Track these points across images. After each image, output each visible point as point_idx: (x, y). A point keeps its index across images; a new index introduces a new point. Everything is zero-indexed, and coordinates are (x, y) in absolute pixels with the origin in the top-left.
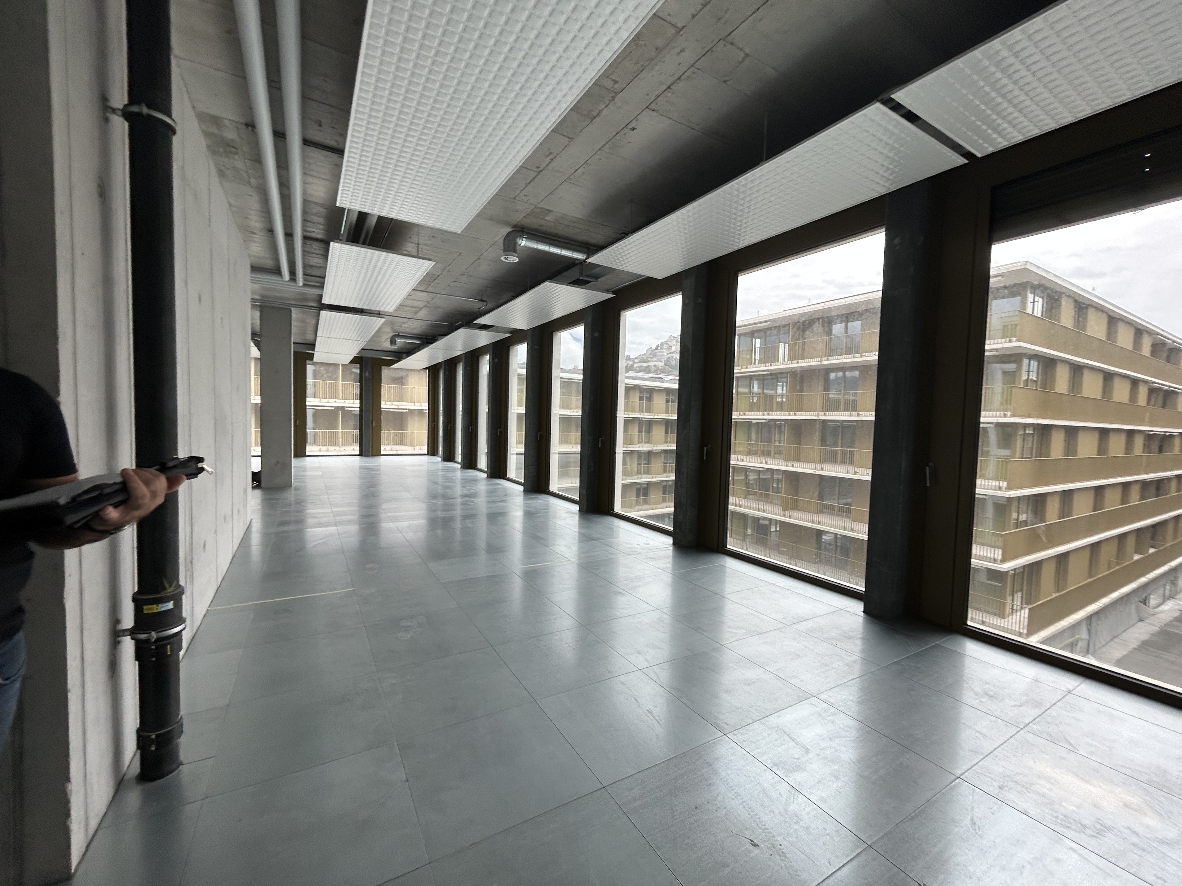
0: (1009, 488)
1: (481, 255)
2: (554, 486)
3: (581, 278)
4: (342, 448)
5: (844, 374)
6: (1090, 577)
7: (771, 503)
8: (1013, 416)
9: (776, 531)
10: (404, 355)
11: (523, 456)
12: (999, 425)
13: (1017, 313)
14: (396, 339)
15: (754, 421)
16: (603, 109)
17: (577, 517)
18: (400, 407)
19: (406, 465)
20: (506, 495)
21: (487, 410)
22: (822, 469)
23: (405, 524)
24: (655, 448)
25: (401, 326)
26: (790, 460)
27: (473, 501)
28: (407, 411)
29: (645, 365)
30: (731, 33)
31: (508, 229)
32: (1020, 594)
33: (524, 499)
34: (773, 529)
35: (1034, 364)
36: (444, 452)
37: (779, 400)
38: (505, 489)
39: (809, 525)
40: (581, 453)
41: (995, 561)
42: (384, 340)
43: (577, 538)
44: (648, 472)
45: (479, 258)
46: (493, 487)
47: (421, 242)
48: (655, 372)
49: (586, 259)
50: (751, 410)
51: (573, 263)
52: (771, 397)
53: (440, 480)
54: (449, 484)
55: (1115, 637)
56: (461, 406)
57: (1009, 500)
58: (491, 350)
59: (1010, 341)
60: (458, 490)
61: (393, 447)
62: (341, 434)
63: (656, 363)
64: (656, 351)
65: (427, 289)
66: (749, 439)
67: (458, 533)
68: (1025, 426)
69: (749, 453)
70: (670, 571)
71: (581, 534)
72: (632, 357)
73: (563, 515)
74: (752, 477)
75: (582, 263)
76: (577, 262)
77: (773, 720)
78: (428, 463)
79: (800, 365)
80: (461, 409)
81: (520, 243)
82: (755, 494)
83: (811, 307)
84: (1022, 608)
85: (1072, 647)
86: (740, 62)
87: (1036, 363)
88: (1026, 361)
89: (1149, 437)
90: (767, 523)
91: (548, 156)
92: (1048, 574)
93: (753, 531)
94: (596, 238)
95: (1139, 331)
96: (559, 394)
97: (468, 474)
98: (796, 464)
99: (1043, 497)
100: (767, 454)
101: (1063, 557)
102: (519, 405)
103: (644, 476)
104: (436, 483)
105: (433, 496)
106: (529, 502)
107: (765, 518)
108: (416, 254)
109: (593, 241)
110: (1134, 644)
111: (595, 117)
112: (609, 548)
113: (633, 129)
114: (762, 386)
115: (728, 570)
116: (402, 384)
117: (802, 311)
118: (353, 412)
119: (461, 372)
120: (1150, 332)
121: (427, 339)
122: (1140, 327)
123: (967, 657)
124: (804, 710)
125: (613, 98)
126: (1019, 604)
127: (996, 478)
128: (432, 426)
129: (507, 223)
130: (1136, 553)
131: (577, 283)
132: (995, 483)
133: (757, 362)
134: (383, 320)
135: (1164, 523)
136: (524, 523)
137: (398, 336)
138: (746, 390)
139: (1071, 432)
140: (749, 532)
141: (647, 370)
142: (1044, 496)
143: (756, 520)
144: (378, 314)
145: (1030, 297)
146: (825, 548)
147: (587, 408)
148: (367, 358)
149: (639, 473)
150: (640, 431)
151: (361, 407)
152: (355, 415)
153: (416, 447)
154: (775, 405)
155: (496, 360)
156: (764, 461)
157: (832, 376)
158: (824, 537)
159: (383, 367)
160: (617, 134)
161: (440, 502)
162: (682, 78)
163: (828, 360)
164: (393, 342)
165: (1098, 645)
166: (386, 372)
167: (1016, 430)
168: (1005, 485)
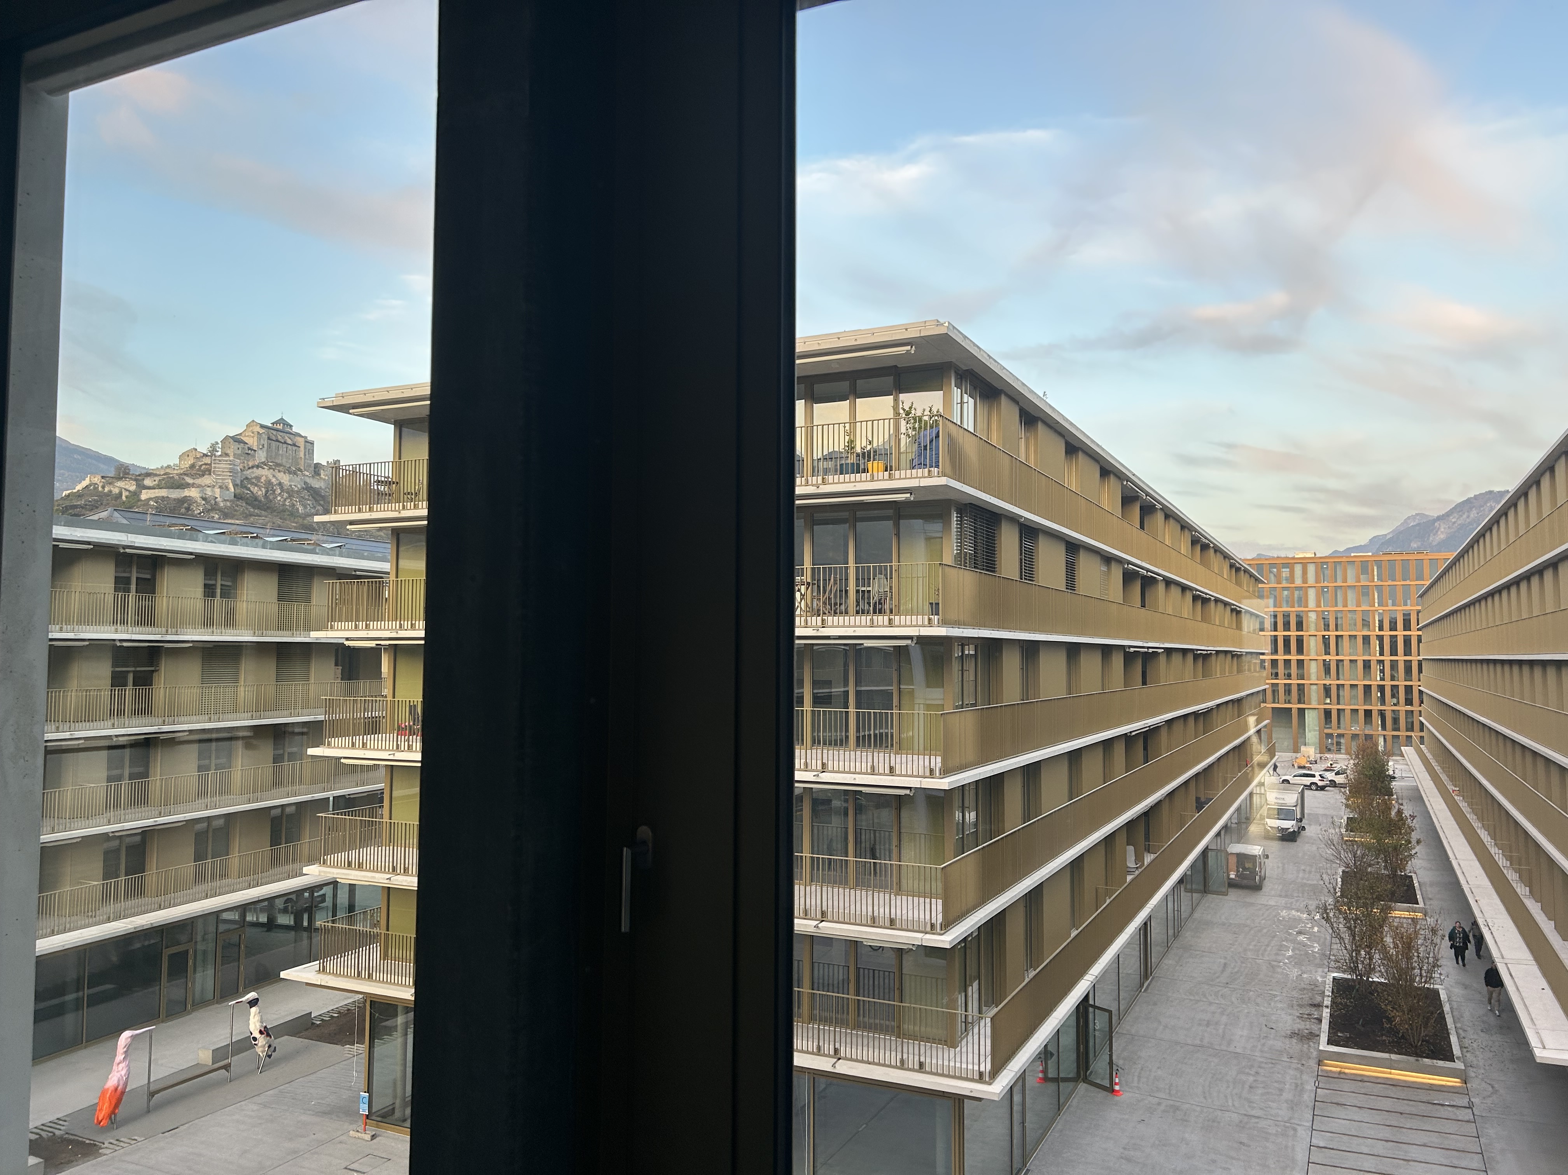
0: (946, 771)
6: (1073, 928)
8: (942, 622)
12: (922, 641)
35: (966, 519)
41: (933, 928)
57: (948, 793)
59: (930, 475)
68: (964, 641)
84: (981, 1018)
87: (971, 521)
88: (954, 514)
89: (1128, 655)
95: (1106, 472)
99: (999, 781)
101: (1034, 898)
120: (1119, 474)
122: (1108, 466)
126: (976, 1007)
142: (1002, 776)
145: (955, 393)
167: (950, 651)
168: (939, 765)
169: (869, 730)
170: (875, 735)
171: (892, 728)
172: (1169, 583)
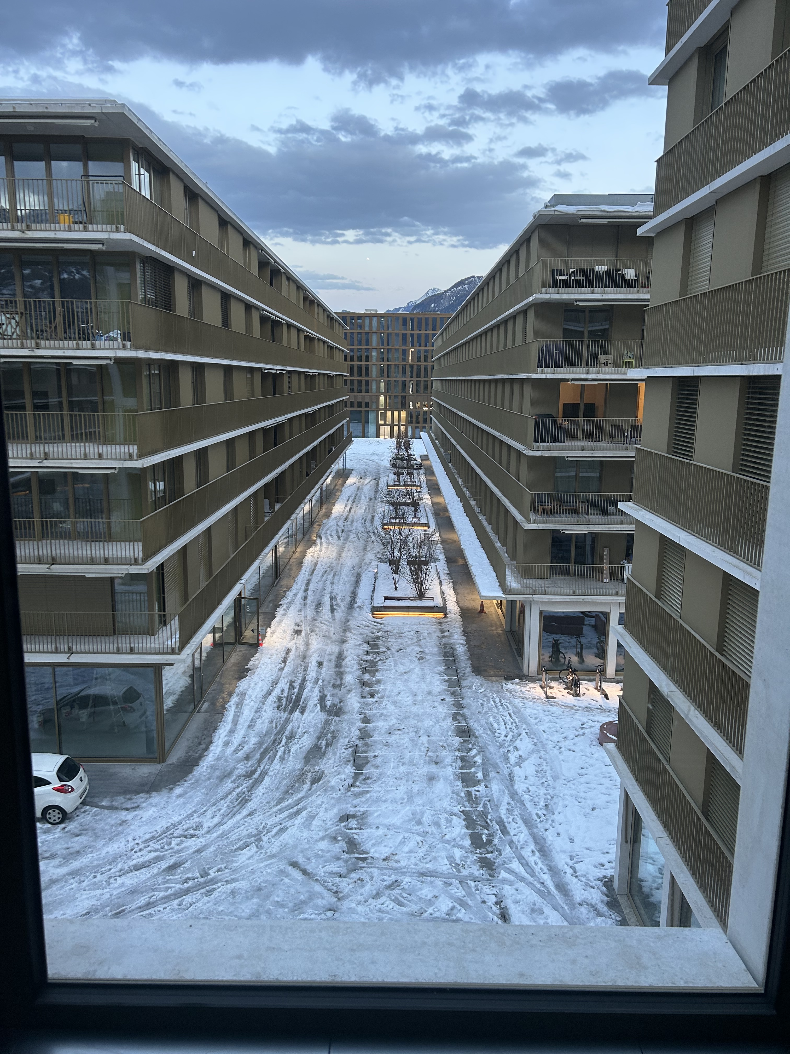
0: (141, 456)
8: (134, 347)
12: (119, 361)
13: (121, 188)
41: (136, 562)
57: (143, 470)
59: (118, 230)
68: (150, 362)
88: (139, 265)
89: (265, 376)
95: (247, 243)
99: (178, 461)
101: (206, 536)
120: (256, 245)
127: (127, 442)
132: (123, 449)
139: (199, 371)
145: (134, 166)
167: (140, 371)
168: (136, 451)
169: (81, 429)
170: (86, 433)
171: (99, 428)
172: (289, 325)
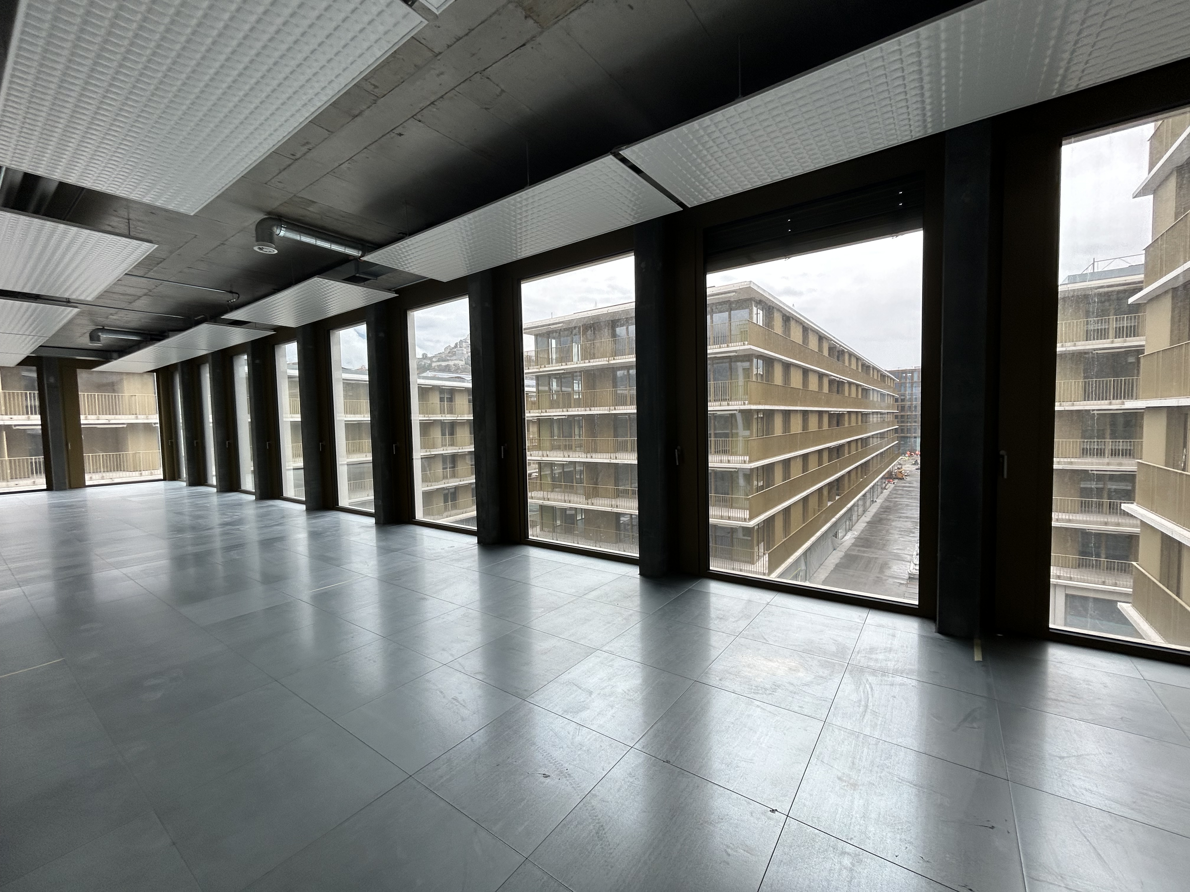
0: (750, 461)
1: (226, 240)
2: (344, 501)
3: (357, 275)
4: (12, 483)
5: (628, 372)
6: (804, 522)
7: (576, 494)
8: (749, 403)
9: (582, 518)
10: (115, 355)
11: (302, 471)
12: (741, 411)
13: (747, 322)
14: (100, 334)
15: (555, 418)
16: (365, 110)
17: (373, 531)
18: (112, 422)
19: (130, 497)
20: (283, 516)
21: (250, 420)
22: (616, 458)
23: (136, 569)
24: (460, 451)
25: (107, 318)
26: (588, 452)
27: (238, 529)
28: (125, 426)
29: (444, 364)
30: (486, 69)
31: (262, 216)
32: (762, 544)
33: (308, 519)
34: (579, 518)
35: (760, 362)
36: (189, 474)
37: (576, 397)
38: (282, 510)
39: (609, 509)
40: (373, 462)
41: (745, 520)
42: (78, 335)
43: (375, 552)
44: (454, 476)
45: (223, 244)
46: (265, 510)
47: (132, 216)
48: (456, 371)
49: (362, 256)
50: (552, 407)
51: (346, 259)
52: (569, 395)
53: (186, 509)
54: (202, 512)
55: (821, 565)
56: (211, 416)
57: (752, 470)
58: (249, 350)
59: (744, 344)
60: (215, 519)
61: (104, 474)
62: (8, 463)
63: (456, 362)
64: (455, 350)
65: (146, 273)
66: (552, 436)
67: (220, 567)
68: (758, 411)
69: (553, 448)
70: (477, 569)
71: (379, 548)
72: (429, 355)
73: (357, 530)
74: (557, 471)
75: (356, 259)
76: (352, 258)
77: (565, 677)
78: (166, 490)
79: (591, 364)
80: (211, 420)
81: (278, 232)
82: (560, 486)
83: (597, 311)
84: (764, 554)
85: (796, 577)
86: (498, 96)
87: (761, 361)
88: (755, 360)
89: (831, 415)
90: (573, 512)
91: (304, 145)
92: (779, 524)
93: (562, 522)
94: (372, 234)
95: (821, 338)
96: (342, 398)
97: (230, 498)
98: (594, 455)
99: (771, 466)
100: (569, 448)
101: (787, 510)
102: (293, 412)
103: (452, 480)
104: (181, 513)
105: (177, 529)
106: (314, 521)
107: (571, 509)
108: (126, 232)
109: (370, 238)
110: (832, 567)
111: (357, 116)
112: (412, 557)
113: (400, 135)
114: (560, 384)
115: (531, 559)
116: (114, 391)
117: (590, 314)
118: (29, 432)
119: (208, 375)
120: (827, 339)
121: (151, 335)
122: (822, 336)
123: (711, 595)
124: (591, 662)
125: (375, 102)
126: (762, 551)
127: (744, 455)
128: (167, 443)
129: (259, 209)
130: (829, 501)
131: (353, 280)
132: (741, 458)
133: (554, 361)
134: (76, 310)
135: (843, 476)
136: (310, 545)
137: (103, 330)
138: (547, 388)
139: (787, 414)
140: (558, 523)
141: (447, 369)
142: (773, 464)
143: (564, 510)
144: (68, 302)
145: (755, 309)
146: (625, 528)
147: (376, 413)
148: (49, 359)
149: (445, 477)
150: (443, 434)
151: (44, 424)
152: (33, 436)
153: (143, 472)
154: (572, 401)
155: (257, 361)
156: (566, 455)
157: (619, 373)
158: (622, 519)
159: (78, 371)
160: (383, 136)
161: (188, 535)
162: (444, 97)
163: (614, 359)
164: (93, 336)
165: (812, 572)
166: (83, 377)
167: (752, 416)
168: (748, 459)
172: (850, 383)
